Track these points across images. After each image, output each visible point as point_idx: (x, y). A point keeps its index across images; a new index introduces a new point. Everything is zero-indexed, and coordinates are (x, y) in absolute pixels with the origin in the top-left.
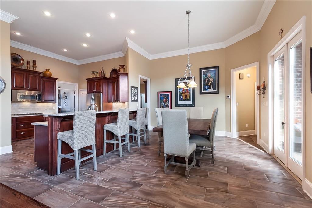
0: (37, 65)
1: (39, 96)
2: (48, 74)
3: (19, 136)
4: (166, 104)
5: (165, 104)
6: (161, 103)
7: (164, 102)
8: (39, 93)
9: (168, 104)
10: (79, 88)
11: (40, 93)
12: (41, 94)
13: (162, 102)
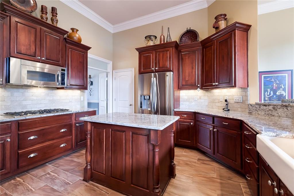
0: (59, 17)
1: (63, 75)
2: (75, 38)
3: (24, 164)
4: (277, 93)
5: (275, 93)
6: (265, 91)
7: (272, 89)
8: (62, 70)
9: (283, 92)
10: (114, 68)
11: (64, 70)
12: (66, 72)
13: (269, 90)
